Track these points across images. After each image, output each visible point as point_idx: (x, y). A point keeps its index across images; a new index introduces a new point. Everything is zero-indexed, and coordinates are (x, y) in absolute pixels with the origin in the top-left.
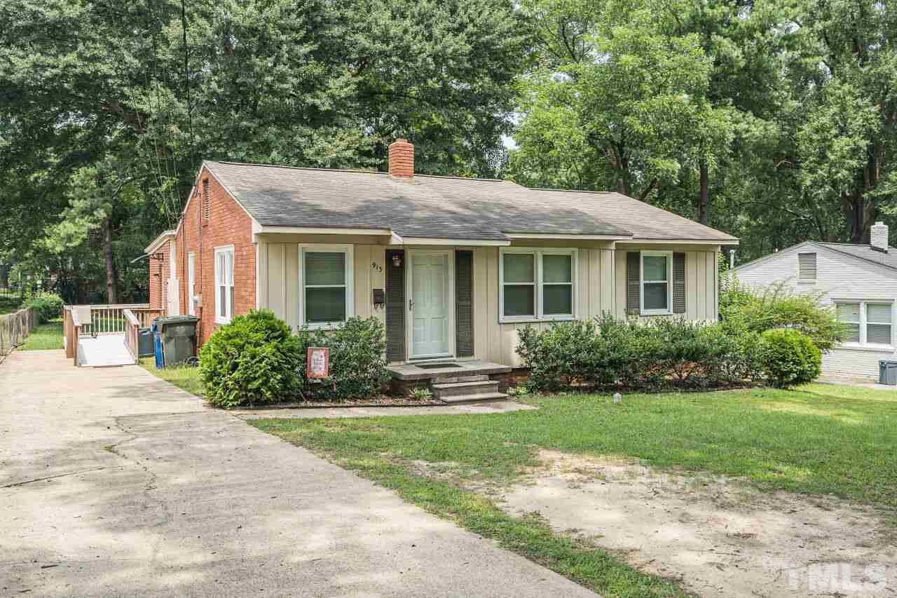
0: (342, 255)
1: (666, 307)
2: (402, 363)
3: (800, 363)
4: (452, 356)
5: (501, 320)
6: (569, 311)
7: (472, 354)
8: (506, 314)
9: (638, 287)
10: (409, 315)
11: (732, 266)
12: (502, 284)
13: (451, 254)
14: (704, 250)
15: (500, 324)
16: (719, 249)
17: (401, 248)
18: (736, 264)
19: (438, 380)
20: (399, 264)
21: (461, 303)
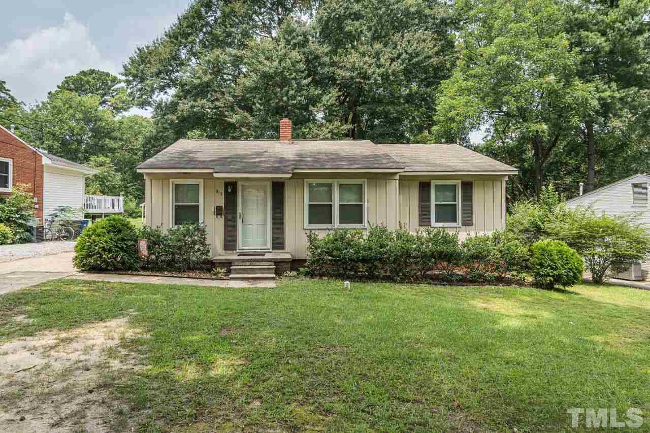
0: (198, 185)
1: (456, 221)
2: (234, 252)
3: (556, 269)
4: (269, 249)
5: (306, 227)
6: (361, 222)
7: (284, 248)
8: (310, 223)
9: (429, 206)
10: (239, 221)
11: (581, 194)
12: (307, 202)
13: (269, 183)
14: (490, 179)
15: (305, 229)
16: (506, 179)
17: (234, 181)
18: (585, 191)
19: (236, 263)
20: (232, 190)
21: (276, 215)
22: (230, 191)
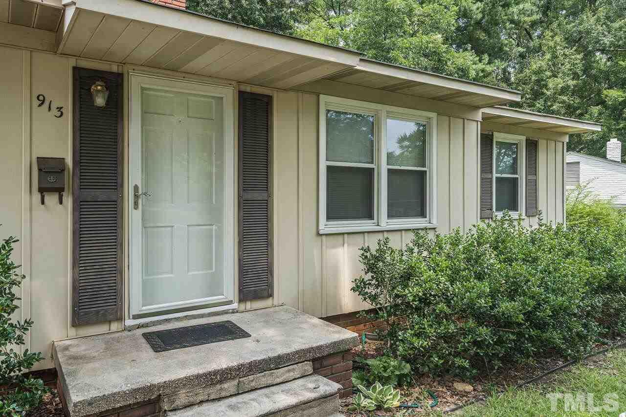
1: (518, 210)
2: (115, 326)
4: (230, 302)
5: (323, 229)
6: (423, 214)
7: (270, 295)
10: (133, 219)
12: (324, 163)
13: (229, 97)
14: (554, 138)
15: (321, 235)
20: (108, 102)
21: (249, 196)
22: (100, 101)
